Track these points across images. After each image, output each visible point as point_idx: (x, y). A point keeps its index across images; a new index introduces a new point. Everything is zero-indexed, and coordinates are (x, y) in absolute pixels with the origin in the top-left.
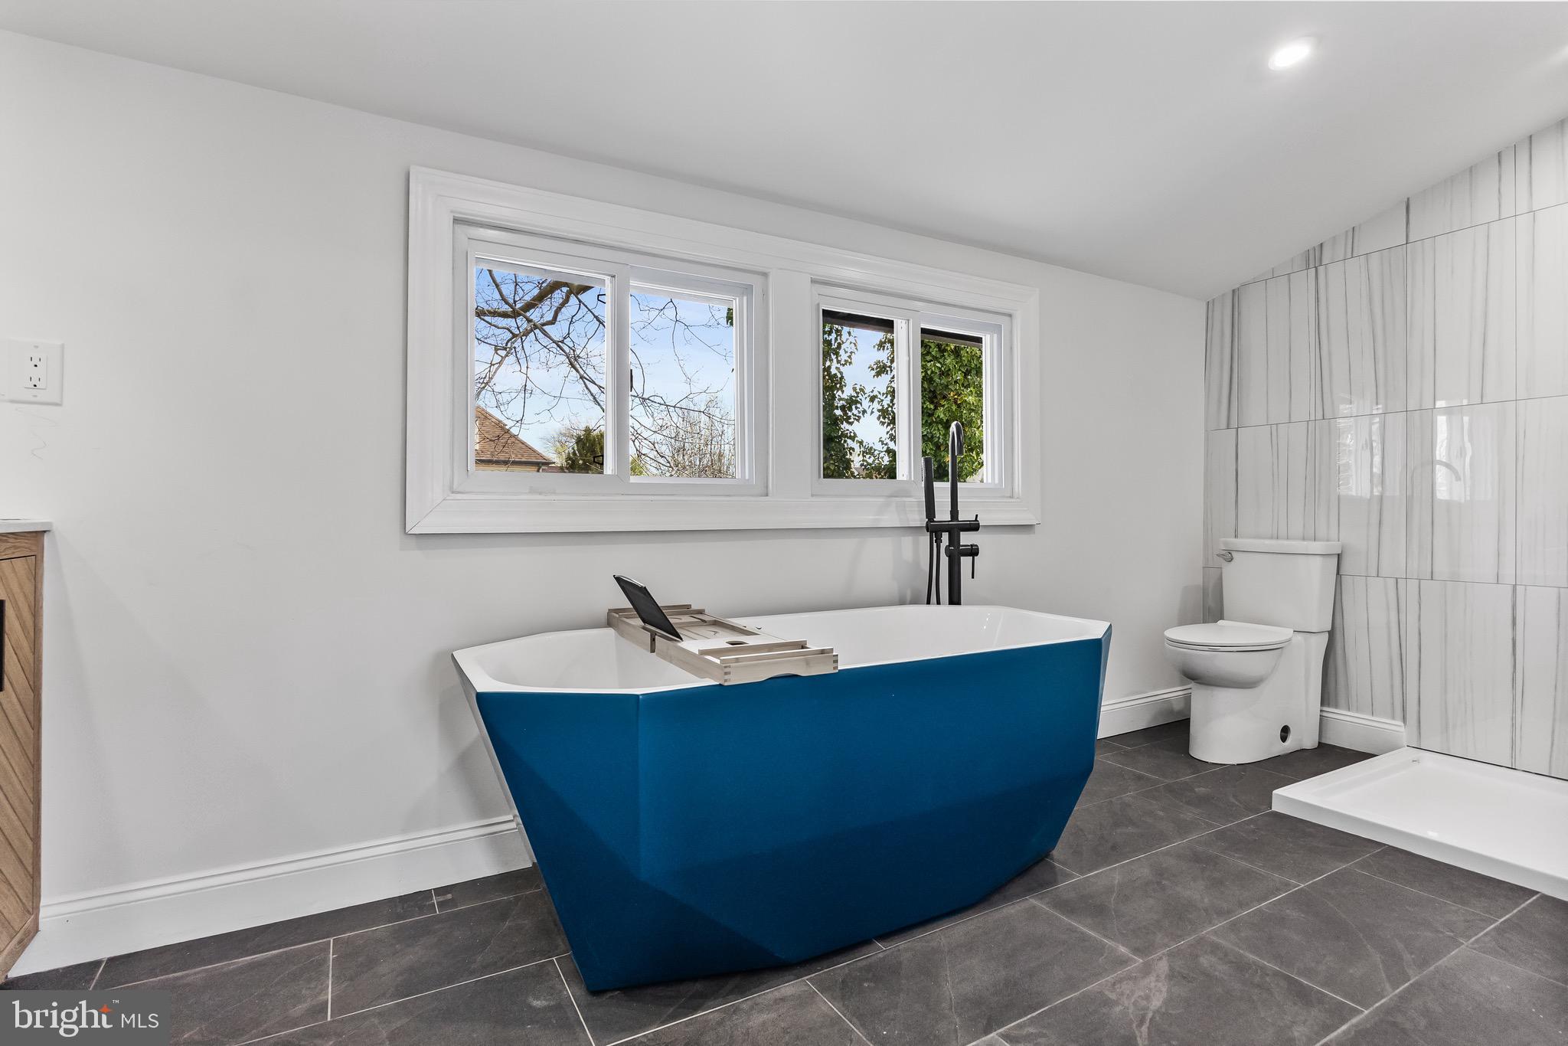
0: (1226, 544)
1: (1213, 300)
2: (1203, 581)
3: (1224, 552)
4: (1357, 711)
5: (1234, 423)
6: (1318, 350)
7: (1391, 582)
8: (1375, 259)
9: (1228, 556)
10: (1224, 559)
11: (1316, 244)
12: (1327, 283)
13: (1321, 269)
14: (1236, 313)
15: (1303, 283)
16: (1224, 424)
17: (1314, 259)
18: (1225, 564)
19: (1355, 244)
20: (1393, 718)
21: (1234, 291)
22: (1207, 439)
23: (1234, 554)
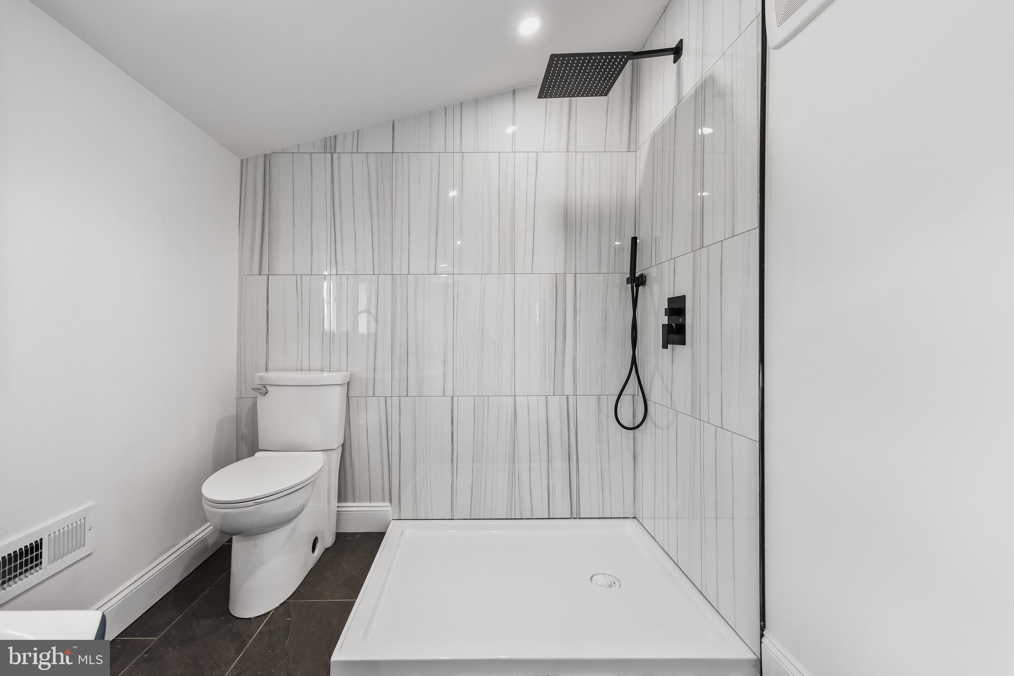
0: (261, 378)
1: (247, 159)
2: (237, 412)
3: (259, 386)
4: (360, 501)
5: (265, 271)
6: (333, 228)
7: (382, 400)
8: (372, 157)
9: (263, 390)
10: (260, 393)
11: (332, 135)
12: (339, 168)
13: (335, 156)
14: (267, 177)
15: (321, 161)
16: (256, 270)
17: (330, 145)
18: (259, 397)
19: (359, 145)
20: (384, 501)
21: (265, 155)
22: (241, 283)
23: (269, 388)
